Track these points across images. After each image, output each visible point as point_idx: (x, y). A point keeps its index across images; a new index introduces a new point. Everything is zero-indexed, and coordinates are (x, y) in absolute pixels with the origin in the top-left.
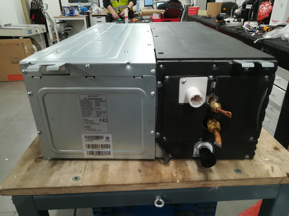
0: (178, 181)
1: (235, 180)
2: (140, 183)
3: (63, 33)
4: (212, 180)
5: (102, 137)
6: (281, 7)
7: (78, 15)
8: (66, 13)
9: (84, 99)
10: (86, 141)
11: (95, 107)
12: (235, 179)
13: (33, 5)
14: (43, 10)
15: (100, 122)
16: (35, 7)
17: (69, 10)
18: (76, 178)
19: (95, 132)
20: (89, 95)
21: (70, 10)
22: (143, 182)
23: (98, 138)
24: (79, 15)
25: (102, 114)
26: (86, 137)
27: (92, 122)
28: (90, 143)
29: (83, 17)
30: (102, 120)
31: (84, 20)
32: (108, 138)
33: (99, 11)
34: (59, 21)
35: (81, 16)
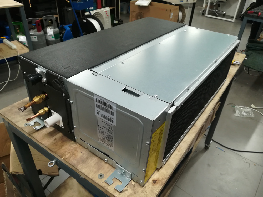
0: (63, 158)
3: (215, 4)
5: (101, 115)
10: (113, 119)
11: (105, 138)
15: (103, 127)
19: (106, 122)
23: (104, 117)
25: (101, 132)
26: (113, 122)
27: (108, 131)
28: (110, 115)
30: (101, 128)
32: (98, 113)
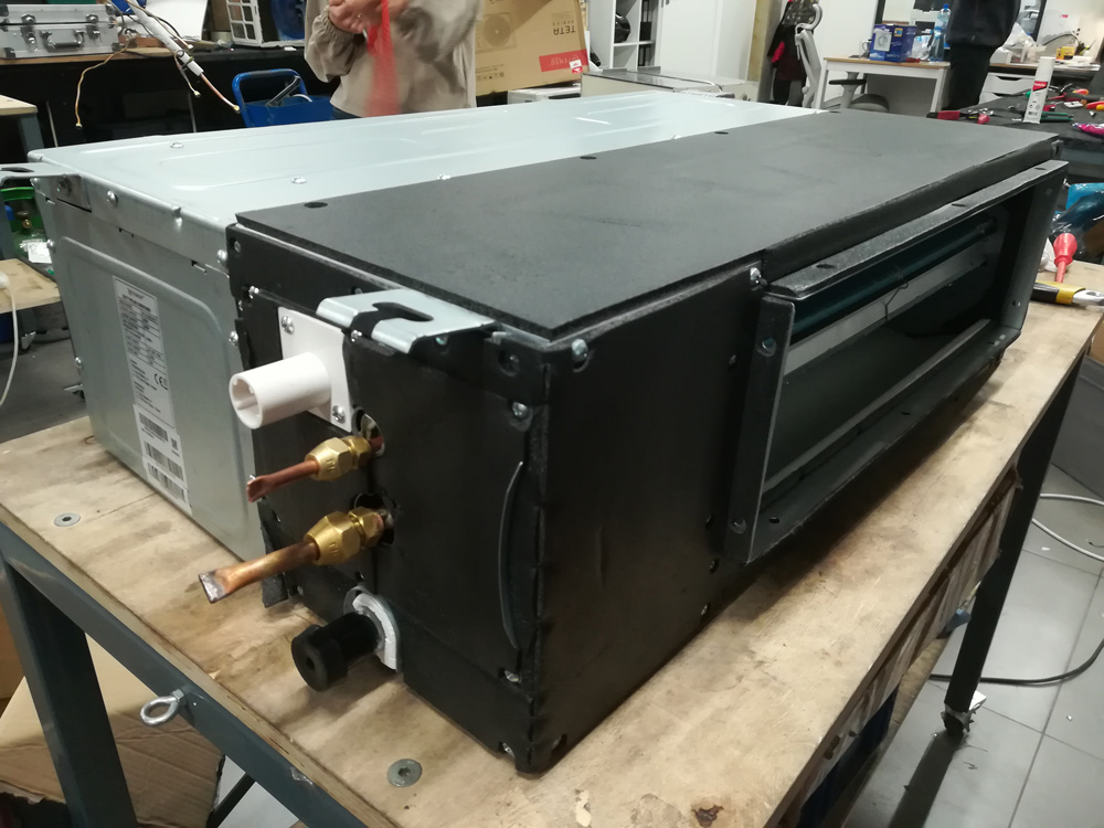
1: (349, 788)
7: (919, 60)
8: (876, 47)
9: (123, 296)
11: (142, 332)
12: (353, 787)
13: (790, 9)
14: (800, 30)
16: (797, 16)
17: (889, 37)
18: (67, 519)
20: (130, 289)
21: (894, 39)
24: (926, 61)
25: (155, 359)
29: (937, 68)
30: (158, 379)
31: (936, 80)
33: (1020, 51)
34: (845, 77)
35: (931, 63)
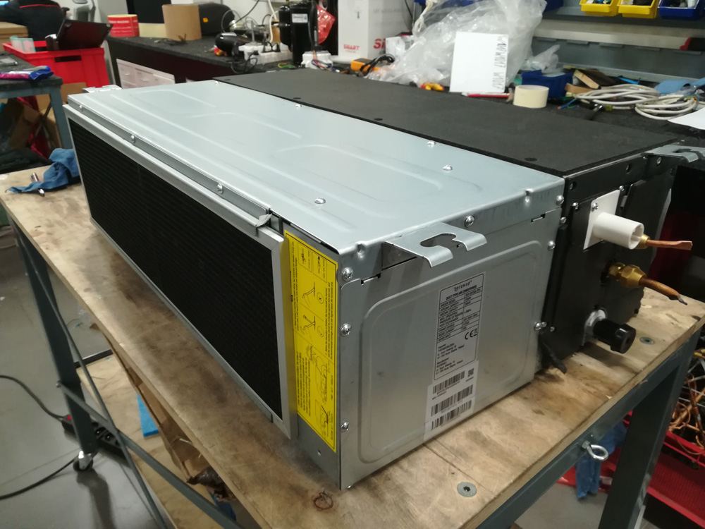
0: (610, 398)
2: (569, 431)
4: (641, 371)
5: (463, 375)
6: (358, 17)
9: (447, 298)
10: (433, 399)
18: (467, 489)
19: (453, 368)
20: (456, 286)
22: (573, 428)
23: (455, 380)
25: (471, 321)
26: (435, 389)
27: (451, 347)
28: (440, 399)
30: (468, 336)
32: (471, 372)
